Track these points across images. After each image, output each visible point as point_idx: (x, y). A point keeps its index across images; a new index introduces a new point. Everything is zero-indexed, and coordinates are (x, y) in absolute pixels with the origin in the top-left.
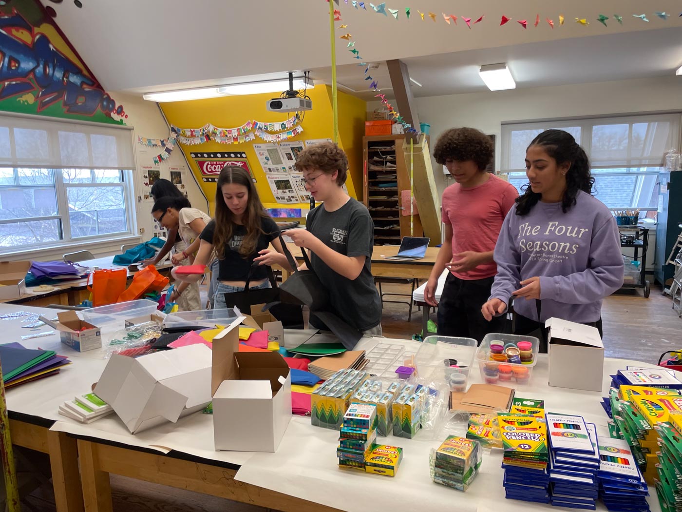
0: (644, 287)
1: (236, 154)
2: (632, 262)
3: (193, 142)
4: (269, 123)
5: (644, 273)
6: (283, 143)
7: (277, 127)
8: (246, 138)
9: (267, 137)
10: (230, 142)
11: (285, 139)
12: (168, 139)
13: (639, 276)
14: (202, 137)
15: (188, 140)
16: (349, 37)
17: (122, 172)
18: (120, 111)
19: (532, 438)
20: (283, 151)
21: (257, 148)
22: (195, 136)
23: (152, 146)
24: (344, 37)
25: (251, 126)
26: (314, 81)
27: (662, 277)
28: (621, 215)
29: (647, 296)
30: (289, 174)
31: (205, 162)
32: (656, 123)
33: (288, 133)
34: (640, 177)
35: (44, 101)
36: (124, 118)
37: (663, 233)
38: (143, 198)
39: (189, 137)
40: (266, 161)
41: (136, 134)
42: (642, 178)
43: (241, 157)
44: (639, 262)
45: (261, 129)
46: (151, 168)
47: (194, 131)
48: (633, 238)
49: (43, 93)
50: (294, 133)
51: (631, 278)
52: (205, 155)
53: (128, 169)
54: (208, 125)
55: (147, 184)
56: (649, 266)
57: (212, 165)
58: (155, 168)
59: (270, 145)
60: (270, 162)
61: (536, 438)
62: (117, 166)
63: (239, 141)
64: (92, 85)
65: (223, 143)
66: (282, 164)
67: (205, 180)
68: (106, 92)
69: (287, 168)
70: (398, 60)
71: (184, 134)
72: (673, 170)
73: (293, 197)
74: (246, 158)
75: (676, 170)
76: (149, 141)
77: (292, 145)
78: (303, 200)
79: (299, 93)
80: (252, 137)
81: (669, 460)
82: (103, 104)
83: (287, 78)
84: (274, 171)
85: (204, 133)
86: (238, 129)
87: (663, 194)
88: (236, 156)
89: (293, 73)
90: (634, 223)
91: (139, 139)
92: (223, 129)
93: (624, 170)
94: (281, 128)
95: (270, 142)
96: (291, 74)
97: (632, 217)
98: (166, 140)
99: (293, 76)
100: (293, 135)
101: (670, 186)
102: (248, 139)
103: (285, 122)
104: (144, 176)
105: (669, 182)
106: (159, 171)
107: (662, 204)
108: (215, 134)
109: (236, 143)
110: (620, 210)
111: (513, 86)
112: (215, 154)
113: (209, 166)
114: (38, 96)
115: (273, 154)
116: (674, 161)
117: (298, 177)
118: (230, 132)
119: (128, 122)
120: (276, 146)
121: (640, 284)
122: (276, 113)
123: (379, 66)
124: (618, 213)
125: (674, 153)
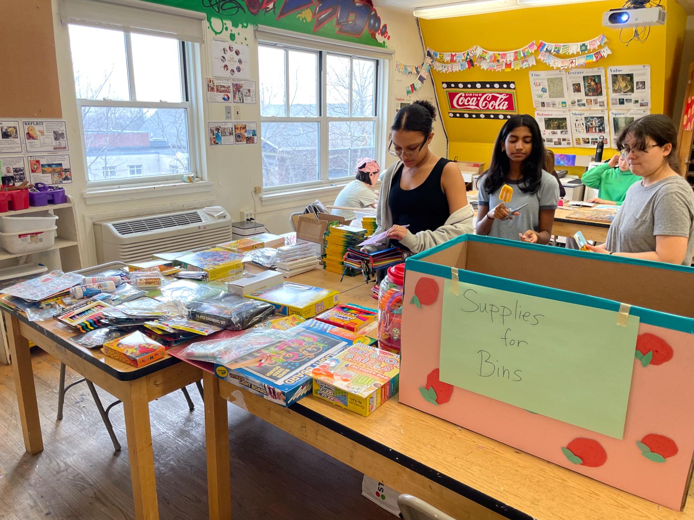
1: (501, 84)
4: (562, 44)
6: (574, 71)
7: (574, 48)
8: (522, 63)
9: (554, 63)
10: (501, 69)
11: (582, 65)
12: (423, 65)
14: (464, 63)
15: (445, 67)
20: (570, 81)
21: (534, 77)
23: (407, 74)
25: (536, 48)
30: (569, 110)
31: (457, 94)
33: (587, 57)
35: (320, 19)
36: (386, 40)
39: (447, 63)
40: (541, 93)
43: (508, 87)
45: (550, 52)
50: (597, 58)
52: (461, 85)
58: (406, 100)
59: (556, 72)
60: (547, 94)
63: (512, 67)
65: (491, 70)
66: (564, 96)
67: (452, 116)
68: (374, 8)
69: (569, 103)
71: (442, 59)
73: (564, 140)
74: (514, 89)
76: (405, 68)
77: (587, 73)
79: (650, 1)
80: (532, 62)
82: (370, 22)
84: (548, 106)
85: (468, 57)
86: (515, 53)
88: (501, 87)
91: (397, 65)
98: (420, 67)
100: (594, 59)
102: (525, 65)
103: (587, 43)
108: (482, 58)
109: (508, 70)
112: (474, 85)
113: (461, 99)
114: (315, 12)
117: (581, 115)
118: (504, 56)
119: (390, 45)
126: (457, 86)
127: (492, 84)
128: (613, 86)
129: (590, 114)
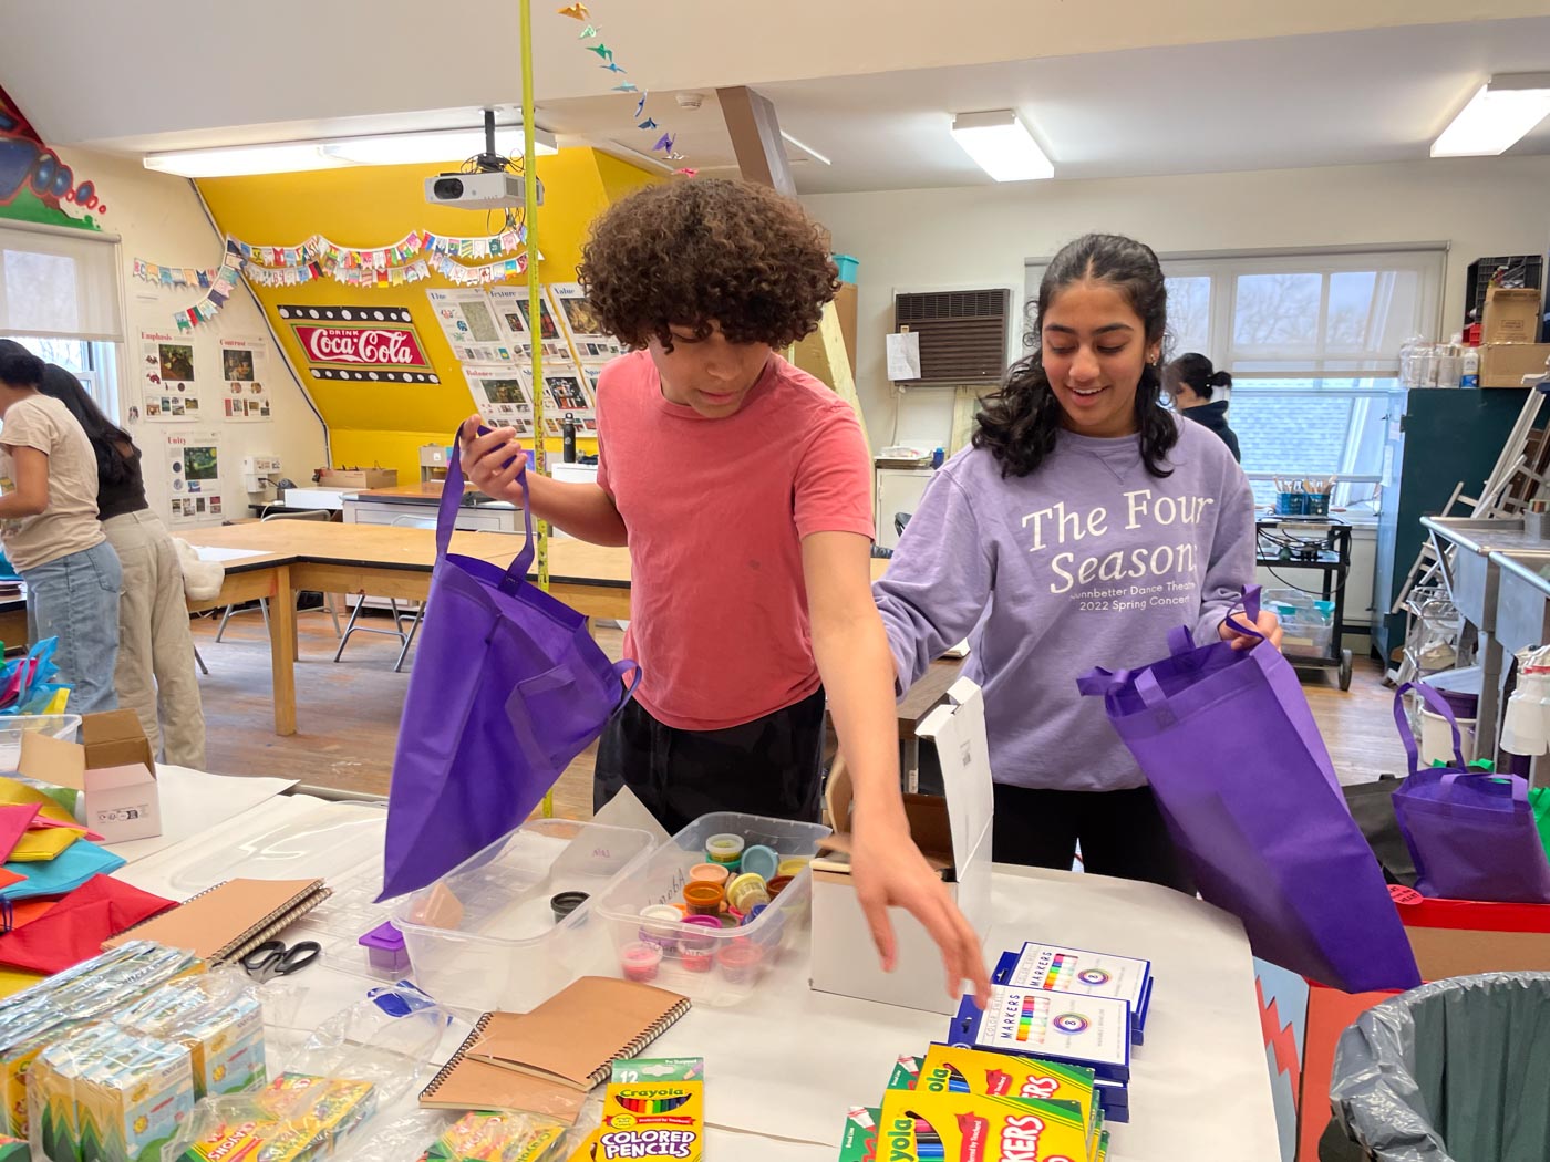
0: (1339, 666)
1: (386, 311)
2: (1317, 604)
3: (280, 279)
4: (461, 239)
5: (1340, 629)
7: (480, 247)
8: (406, 273)
9: (457, 273)
10: (370, 282)
11: (500, 279)
13: (1329, 638)
14: (302, 268)
15: (270, 275)
17: (89, 344)
18: (86, 195)
22: (285, 265)
23: (172, 285)
24: (568, 11)
25: (419, 243)
26: (558, 138)
27: (1383, 641)
28: (1290, 492)
29: (1344, 686)
30: (517, 366)
31: (312, 330)
32: (1395, 273)
33: (507, 264)
37: (1390, 534)
38: (142, 411)
39: (269, 266)
40: (460, 331)
41: (127, 255)
43: (400, 320)
44: (1333, 605)
45: (443, 252)
46: (168, 338)
47: (282, 251)
48: (1318, 547)
50: (522, 266)
51: (1308, 642)
52: (314, 314)
53: (104, 338)
54: (315, 238)
55: (154, 378)
57: (331, 337)
60: (469, 334)
62: (75, 330)
63: (390, 280)
64: (10, 129)
65: (353, 284)
67: (318, 375)
69: (511, 352)
70: (742, 88)
71: (258, 258)
72: (1415, 386)
74: (411, 322)
75: (1423, 387)
77: (520, 294)
78: (554, 430)
79: (509, 162)
80: (423, 272)
83: (499, 126)
85: (307, 257)
87: (1394, 443)
88: (387, 318)
89: (496, 114)
90: (1320, 511)
91: (137, 266)
92: (354, 250)
93: (1308, 383)
94: (488, 251)
95: (463, 285)
96: (489, 116)
97: (1315, 496)
98: (212, 273)
99: (497, 121)
100: (519, 270)
101: (1406, 424)
102: (411, 277)
103: (499, 238)
104: (149, 359)
105: (1405, 413)
106: (190, 347)
107: (1388, 462)
108: (334, 261)
109: (383, 285)
110: (1288, 477)
111: (1048, 172)
112: (337, 312)
113: (324, 340)
115: (475, 315)
116: (1419, 363)
118: (367, 257)
120: (481, 296)
121: (1329, 658)
123: (703, 102)
124: (1285, 486)
125: (1418, 346)
126: (307, 316)
127: (370, 311)
128: (570, 321)
129: (552, 372)
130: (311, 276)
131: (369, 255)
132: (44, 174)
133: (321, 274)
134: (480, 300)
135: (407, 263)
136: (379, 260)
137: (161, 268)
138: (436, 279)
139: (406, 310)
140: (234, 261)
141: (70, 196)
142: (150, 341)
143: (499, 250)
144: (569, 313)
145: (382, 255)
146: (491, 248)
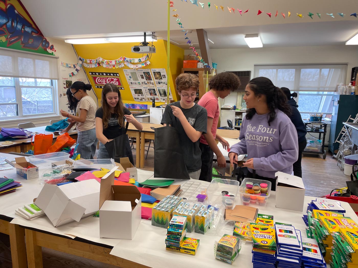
0: (323, 154)
1: (114, 74)
2: (318, 140)
3: (91, 66)
4: (132, 59)
5: (324, 146)
6: (139, 70)
7: (136, 61)
8: (119, 66)
9: (131, 66)
10: (111, 68)
11: (140, 67)
12: (77, 64)
13: (321, 148)
14: (96, 64)
15: (88, 65)
16: (177, 16)
17: (52, 80)
18: (52, 48)
19: (268, 237)
20: (139, 74)
21: (125, 72)
22: (92, 63)
23: (68, 67)
24: (175, 16)
25: (123, 59)
26: (157, 38)
27: (332, 149)
28: (313, 116)
29: (324, 158)
30: (142, 86)
31: (96, 77)
32: (334, 69)
33: (142, 64)
34: (323, 96)
35: (11, 41)
36: (54, 52)
37: (334, 126)
38: (62, 95)
39: (89, 63)
40: (130, 78)
41: (60, 61)
42: (324, 97)
43: (117, 76)
44: (321, 141)
45: (128, 61)
46: (68, 79)
47: (92, 60)
48: (319, 128)
49: (10, 36)
50: (145, 65)
51: (317, 149)
52: (97, 74)
53: (55, 79)
54: (99, 57)
55: (65, 88)
56: (326, 143)
57: (101, 79)
58: (69, 79)
59: (132, 70)
60: (132, 79)
61: (270, 238)
62: (49, 77)
63: (115, 67)
64: (37, 33)
65: (107, 68)
66: (138, 80)
67: (97, 87)
68: (45, 37)
69: (141, 83)
70: (202, 29)
71: (86, 62)
72: (341, 94)
73: (143, 98)
74: (119, 76)
75: (343, 94)
76: (67, 65)
77: (144, 71)
78: (149, 100)
79: (149, 44)
80: (123, 65)
81: (338, 251)
82: (43, 43)
83: (143, 35)
84: (134, 84)
85: (97, 62)
86: (115, 61)
87: (335, 106)
88: (114, 75)
89: (146, 33)
90: (320, 121)
91: (62, 63)
92: (107, 60)
93: (316, 93)
94: (138, 61)
95: (132, 68)
96: (145, 34)
97: (319, 117)
98: (76, 65)
99: (146, 34)
100: (145, 66)
101: (339, 102)
102: (120, 66)
103: (141, 59)
104: (64, 84)
105: (339, 100)
106: (72, 81)
107: (334, 111)
108: (103, 63)
109: (114, 68)
110: (313, 113)
111: (261, 46)
112: (102, 74)
113: (99, 80)
114: (8, 38)
115: (133, 75)
116: (342, 89)
117: (146, 88)
118: (111, 62)
119: (56, 54)
120: (136, 71)
121: (321, 152)
122: (136, 53)
123: (192, 32)
124: (312, 115)
125: (342, 86)
126: (96, 74)
127: (110, 74)
128: (155, 77)
129: (150, 88)
130: (98, 66)
131: (111, 61)
132: (44, 43)
133: (100, 65)
134: (135, 72)
135: (120, 63)
136: (113, 63)
137: (66, 64)
138: (126, 67)
139: (118, 74)
140: (81, 62)
141: (49, 48)
142: (64, 80)
143: (141, 61)
144: (155, 75)
145: (114, 62)
146: (139, 60)
